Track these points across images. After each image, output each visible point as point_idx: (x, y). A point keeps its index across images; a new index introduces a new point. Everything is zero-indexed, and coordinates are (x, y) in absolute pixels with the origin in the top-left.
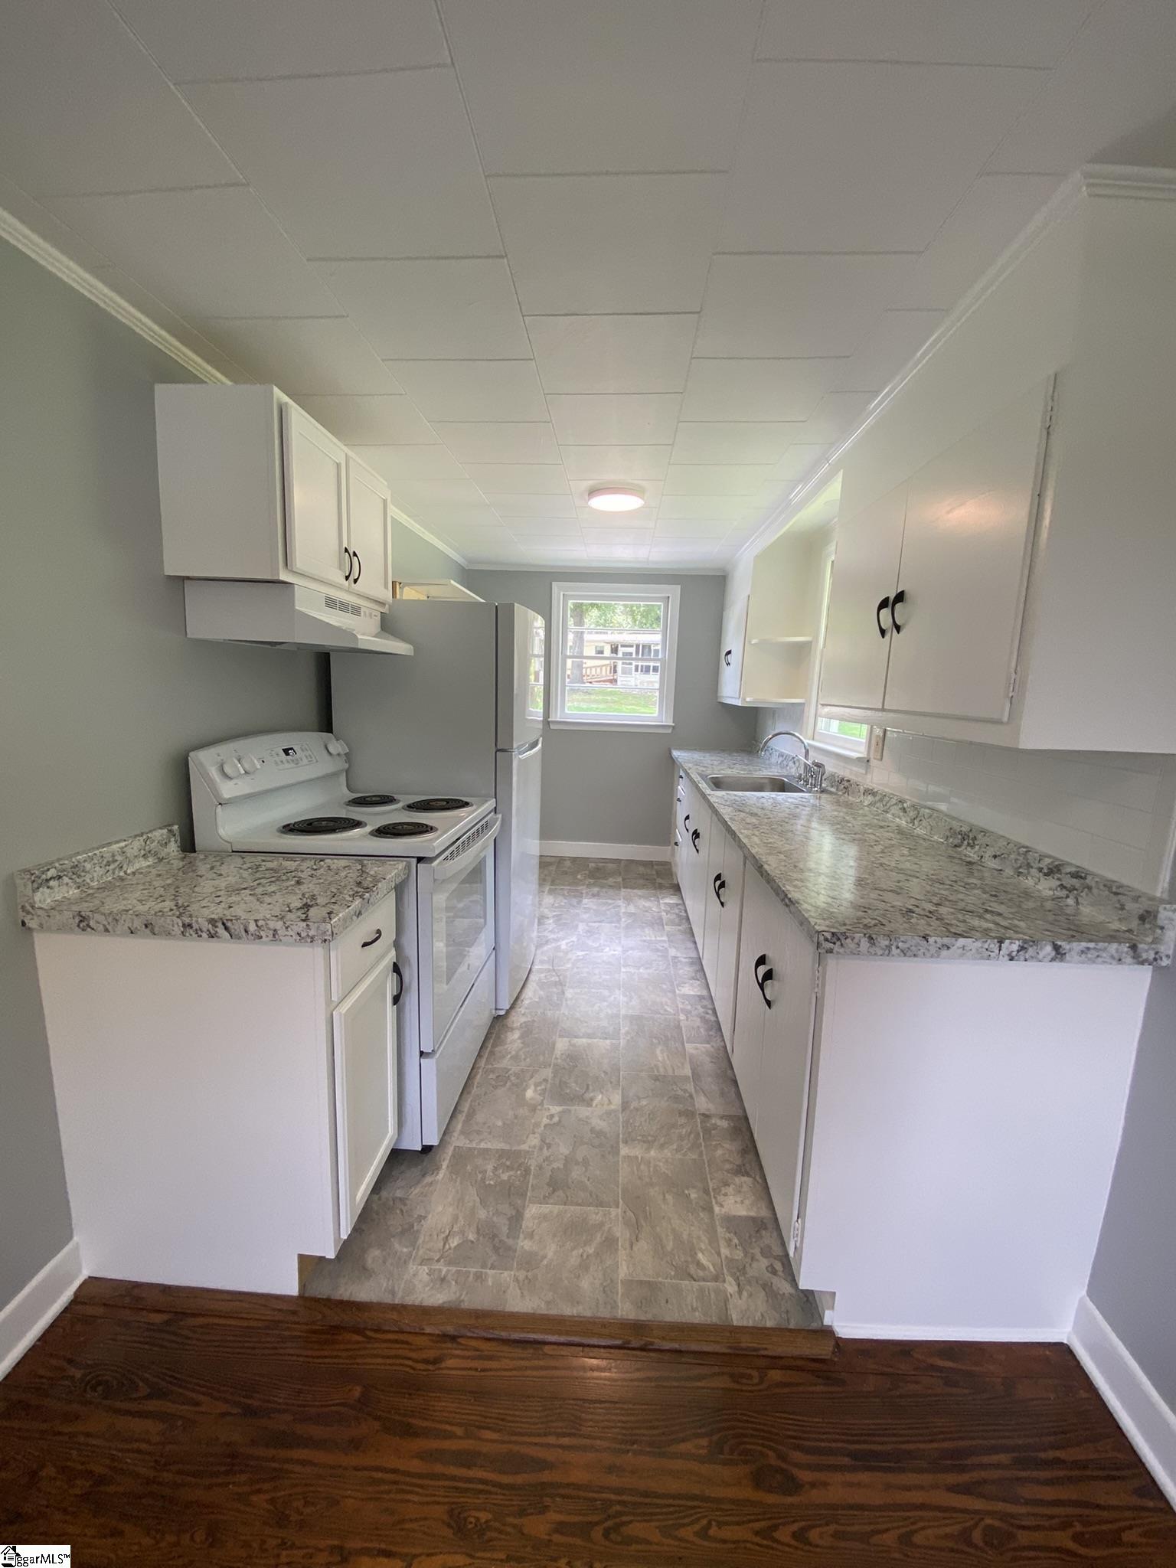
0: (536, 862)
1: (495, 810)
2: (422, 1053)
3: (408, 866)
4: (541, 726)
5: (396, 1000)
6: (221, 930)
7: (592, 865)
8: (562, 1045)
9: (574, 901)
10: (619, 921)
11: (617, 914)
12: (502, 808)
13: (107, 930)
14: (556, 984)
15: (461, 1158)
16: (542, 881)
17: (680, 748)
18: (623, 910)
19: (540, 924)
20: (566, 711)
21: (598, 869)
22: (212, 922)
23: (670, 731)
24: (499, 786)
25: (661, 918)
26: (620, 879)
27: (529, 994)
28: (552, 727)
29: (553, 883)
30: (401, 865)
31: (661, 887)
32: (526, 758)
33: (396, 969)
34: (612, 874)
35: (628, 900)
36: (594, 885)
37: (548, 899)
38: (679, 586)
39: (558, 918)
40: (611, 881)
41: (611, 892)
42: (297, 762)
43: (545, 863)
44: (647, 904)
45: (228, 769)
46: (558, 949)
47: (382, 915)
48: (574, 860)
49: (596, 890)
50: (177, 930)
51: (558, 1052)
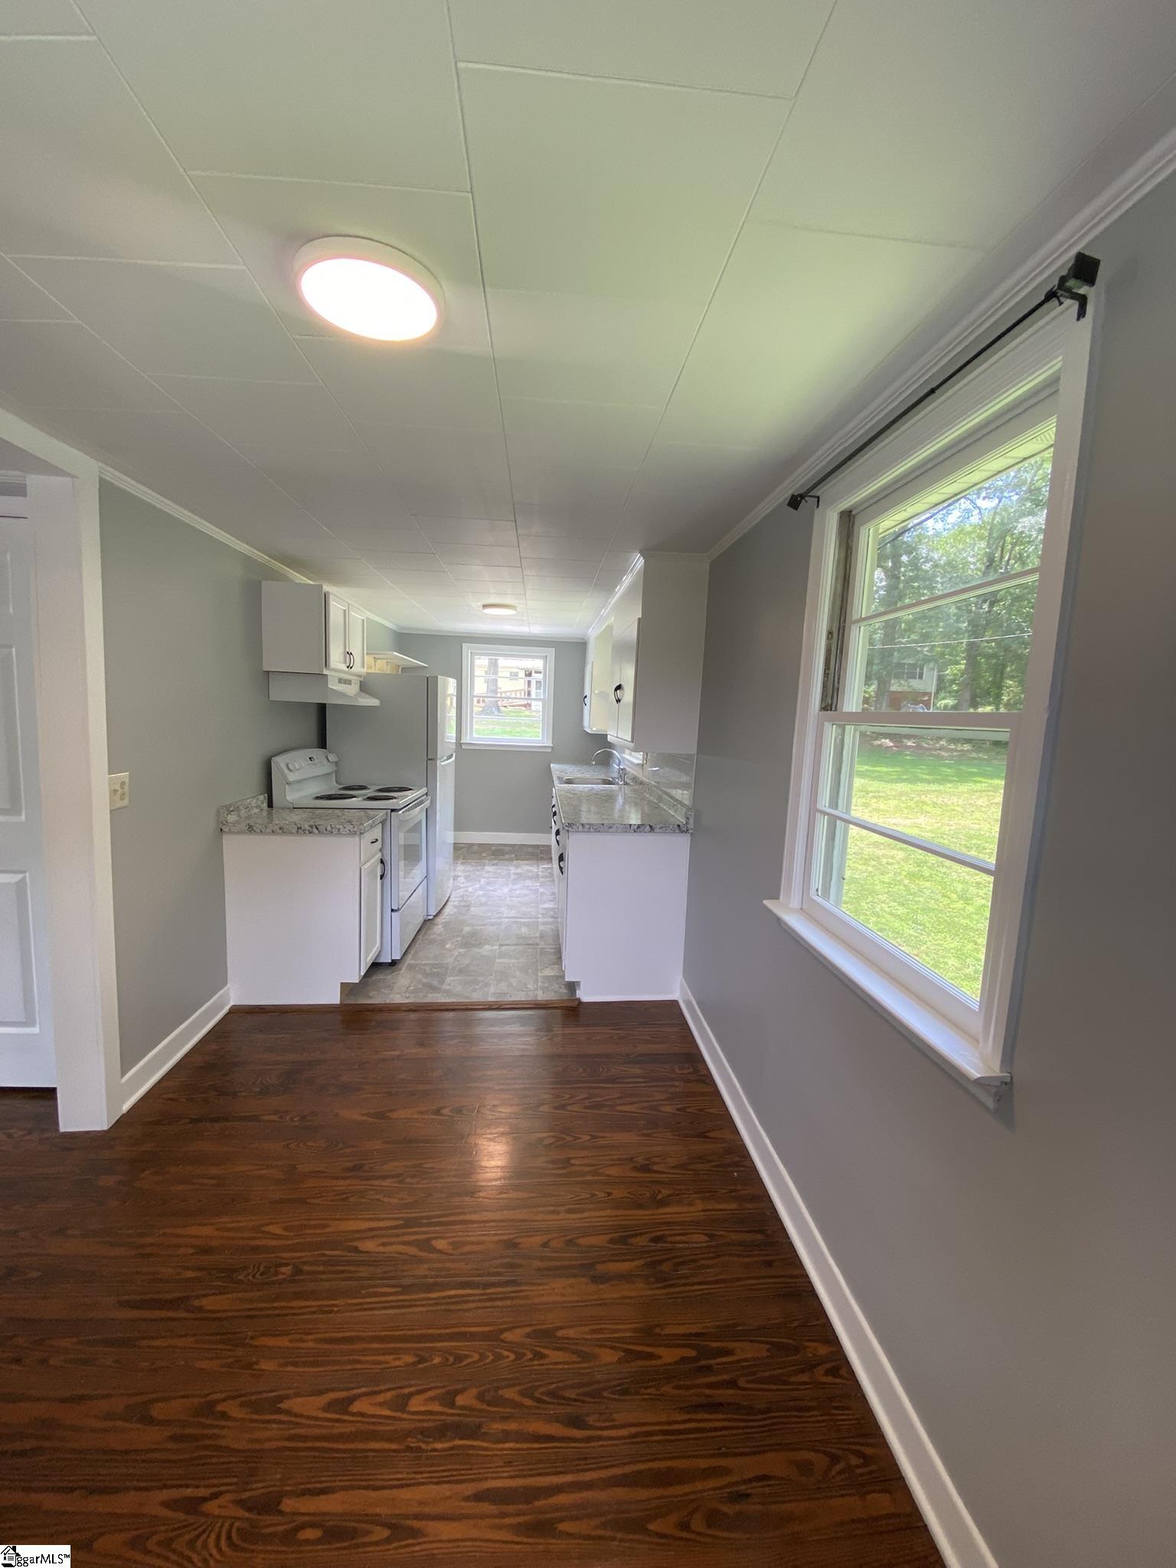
0: (452, 847)
1: (427, 794)
2: (392, 910)
3: (387, 813)
4: (454, 747)
5: (382, 877)
6: (315, 830)
7: (493, 848)
8: (467, 929)
9: (479, 868)
10: (510, 877)
11: (509, 874)
12: (431, 793)
13: (261, 831)
14: (464, 906)
15: (411, 967)
16: (456, 858)
17: (559, 761)
18: (512, 872)
19: (454, 879)
20: (475, 735)
21: (497, 851)
22: (311, 826)
23: (550, 750)
24: (429, 778)
25: (538, 875)
26: (513, 856)
27: (448, 910)
28: (463, 747)
29: (464, 859)
30: (382, 813)
31: (542, 859)
32: (446, 766)
33: (382, 862)
34: (510, 852)
35: (517, 867)
36: (494, 859)
37: (460, 867)
38: (554, 649)
39: (466, 877)
40: (507, 856)
41: (506, 863)
42: (315, 765)
43: (457, 847)
44: (530, 868)
45: (290, 766)
46: (467, 891)
47: (376, 833)
48: (480, 845)
49: (495, 862)
50: (294, 831)
51: (464, 932)
